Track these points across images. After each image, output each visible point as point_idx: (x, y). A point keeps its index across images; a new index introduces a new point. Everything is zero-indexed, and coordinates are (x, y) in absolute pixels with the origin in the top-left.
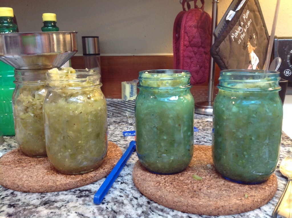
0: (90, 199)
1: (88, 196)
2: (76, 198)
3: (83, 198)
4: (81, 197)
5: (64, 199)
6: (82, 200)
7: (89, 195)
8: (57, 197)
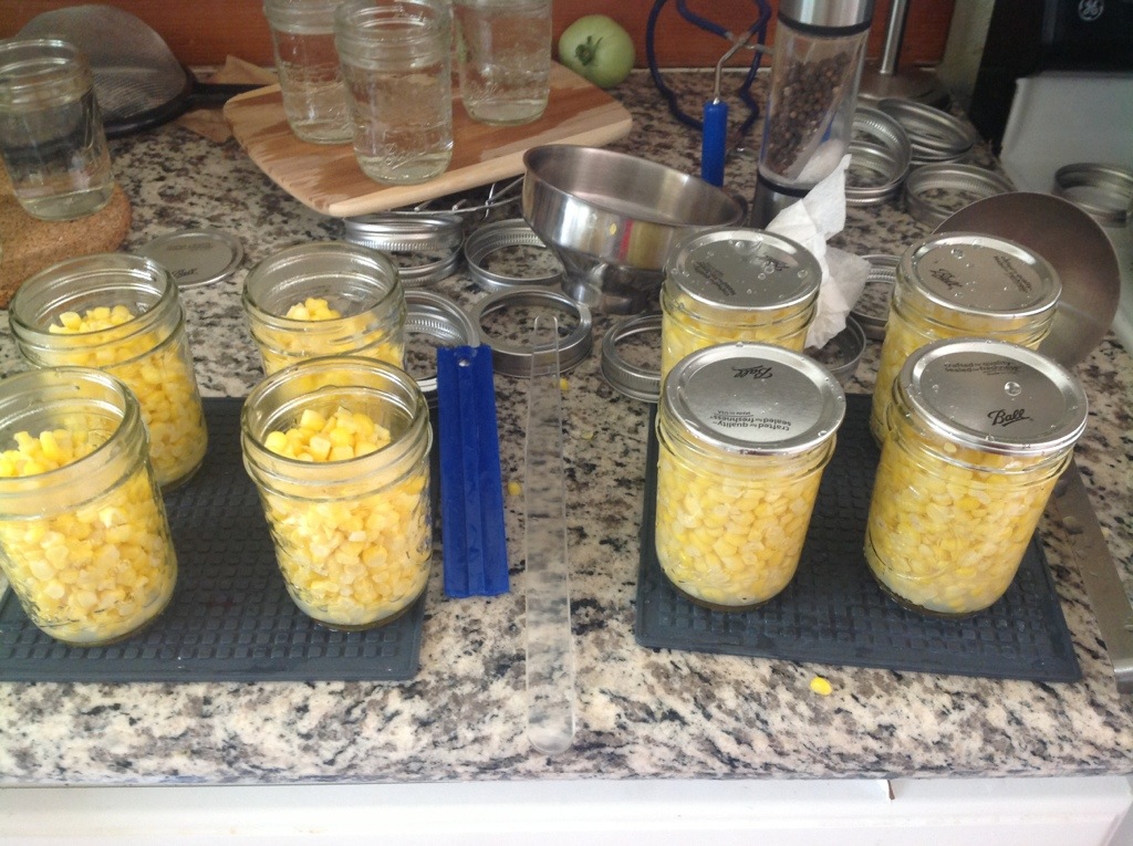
0: (611, 635)
1: (600, 625)
2: (573, 639)
3: (591, 636)
4: (580, 630)
5: (541, 641)
6: (593, 642)
7: (602, 622)
8: (517, 639)
